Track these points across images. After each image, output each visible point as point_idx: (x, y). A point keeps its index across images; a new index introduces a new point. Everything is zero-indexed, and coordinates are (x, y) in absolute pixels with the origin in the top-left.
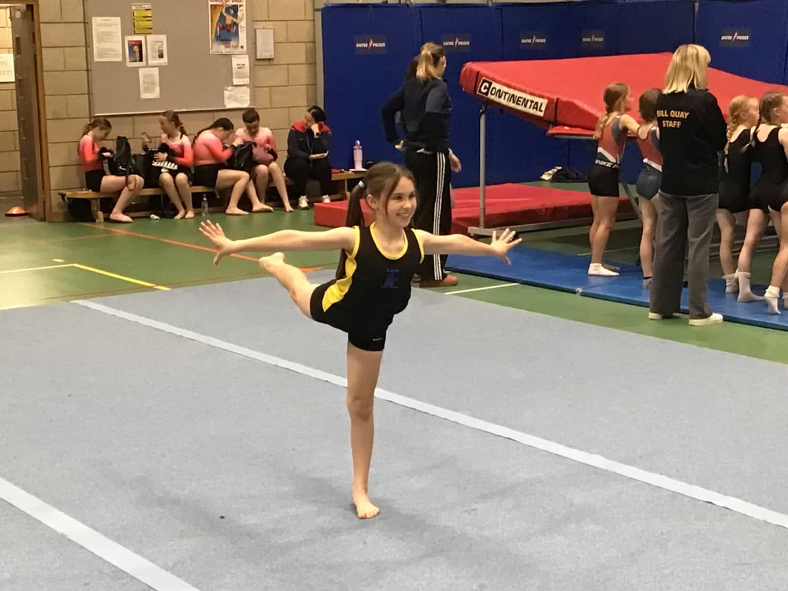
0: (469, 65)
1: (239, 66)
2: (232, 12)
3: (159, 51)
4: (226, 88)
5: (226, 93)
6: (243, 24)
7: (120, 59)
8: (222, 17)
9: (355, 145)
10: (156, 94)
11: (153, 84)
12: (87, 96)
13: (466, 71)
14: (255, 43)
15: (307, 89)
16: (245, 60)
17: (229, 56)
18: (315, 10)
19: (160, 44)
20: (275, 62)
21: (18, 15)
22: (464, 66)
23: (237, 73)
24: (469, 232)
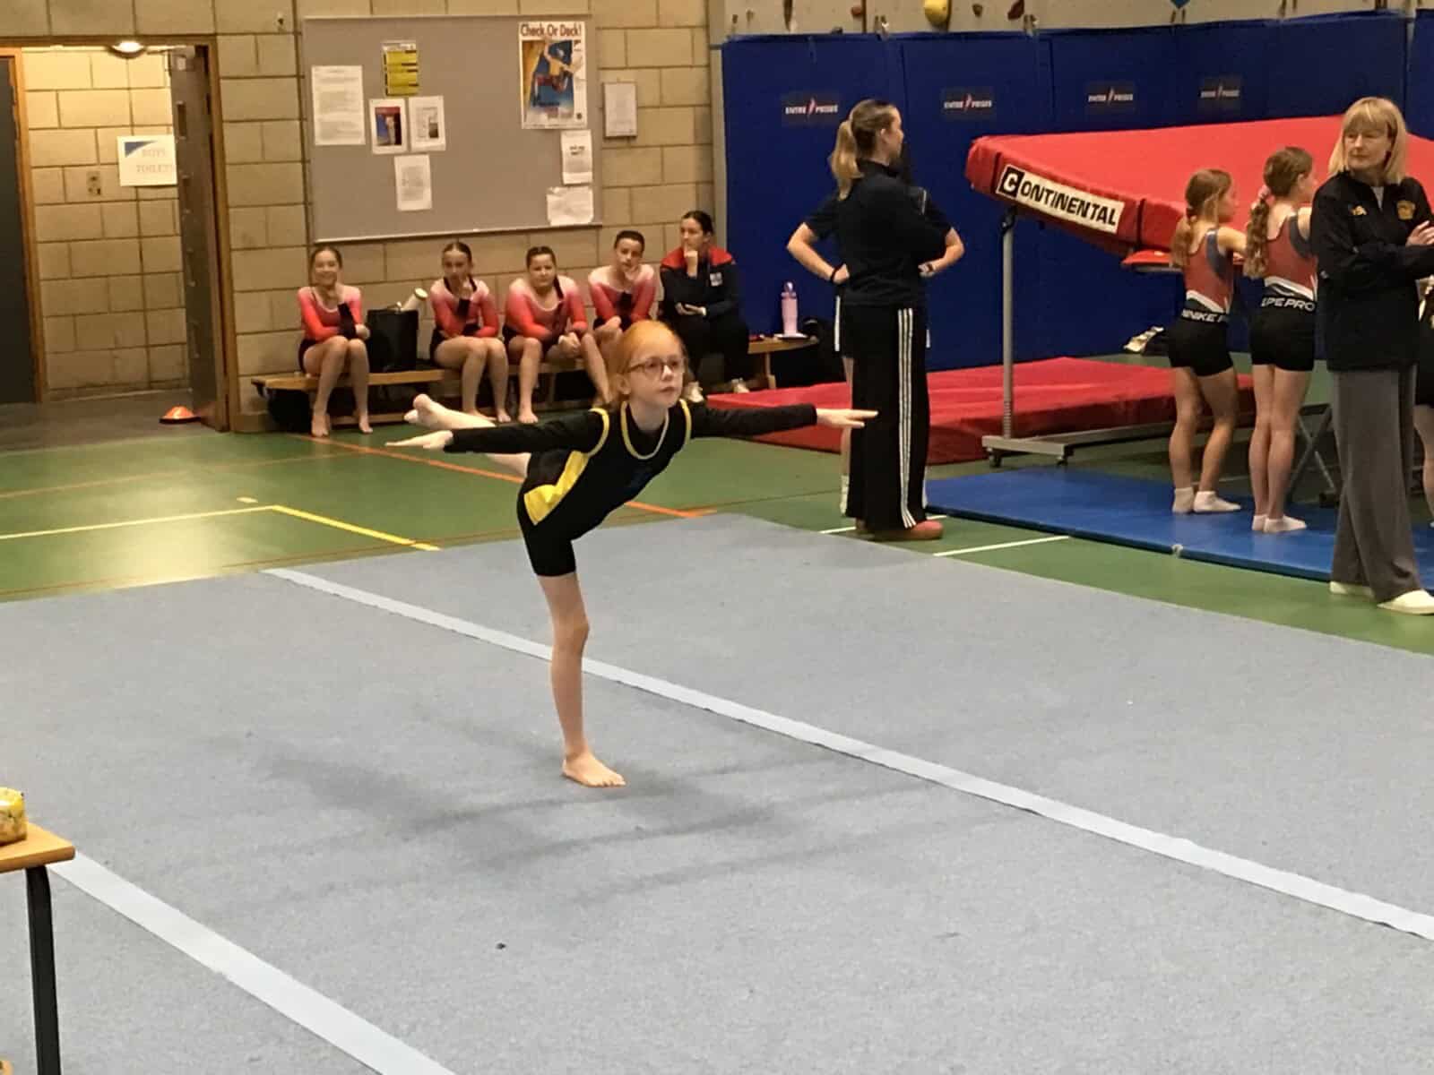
0: (983, 142)
1: (574, 151)
2: (561, 53)
3: (430, 124)
4: (551, 189)
5: (551, 199)
6: (580, 74)
7: (360, 141)
8: (544, 64)
9: (784, 291)
10: (424, 201)
11: (419, 184)
12: (302, 207)
13: (977, 151)
14: (603, 109)
15: (697, 189)
16: (585, 140)
17: (555, 133)
18: (711, 48)
19: (432, 113)
20: (638, 142)
21: (181, 64)
22: (972, 145)
23: (570, 164)
24: (984, 444)
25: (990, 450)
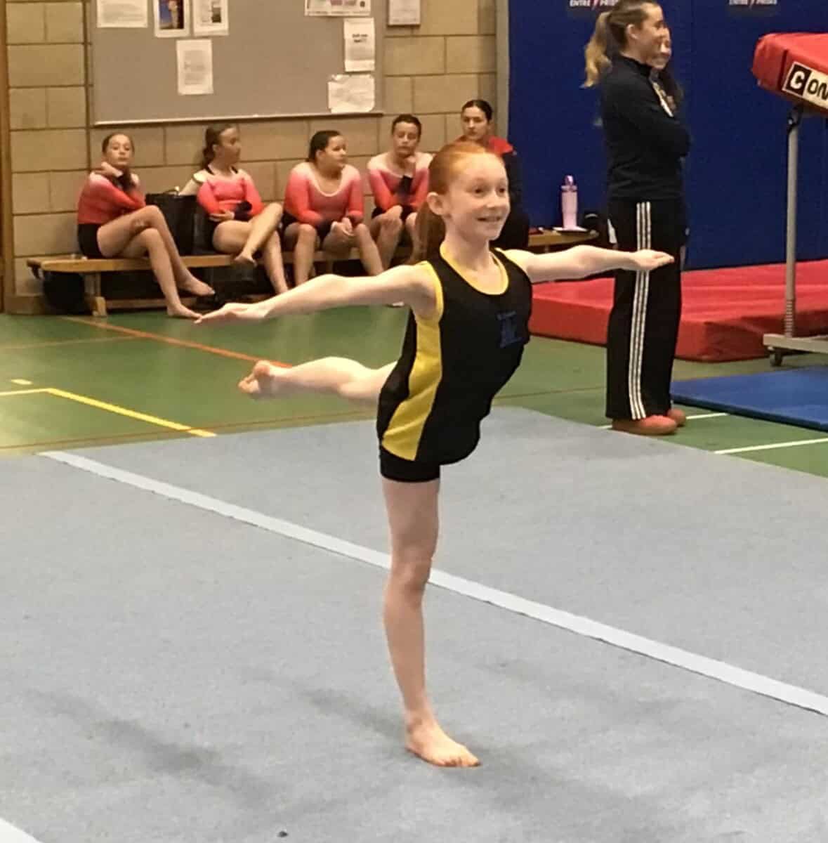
0: (769, 38)
1: (358, 39)
3: (213, 10)
4: (333, 76)
5: (332, 86)
7: (142, 24)
9: (564, 184)
10: (205, 86)
11: (201, 68)
12: (83, 89)
13: (764, 48)
15: (479, 80)
16: (368, 28)
17: (338, 20)
20: (422, 31)
22: (760, 41)
23: (352, 51)
24: (765, 343)
25: (770, 348)
